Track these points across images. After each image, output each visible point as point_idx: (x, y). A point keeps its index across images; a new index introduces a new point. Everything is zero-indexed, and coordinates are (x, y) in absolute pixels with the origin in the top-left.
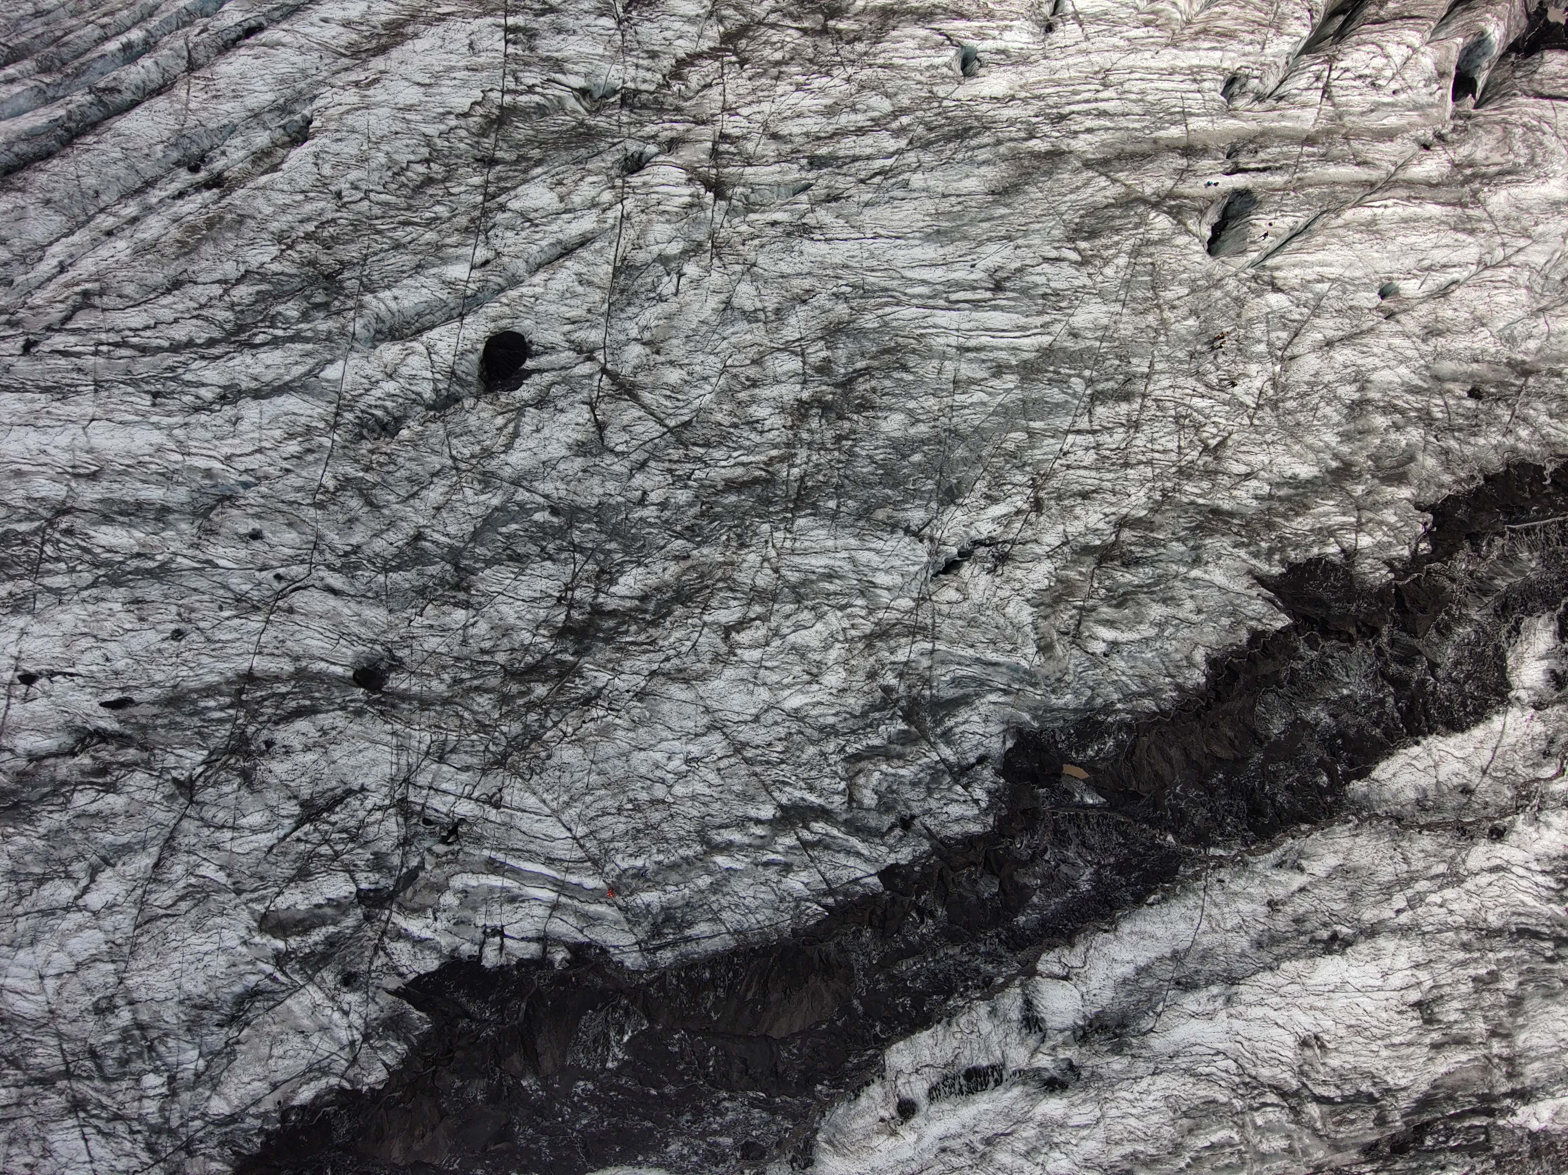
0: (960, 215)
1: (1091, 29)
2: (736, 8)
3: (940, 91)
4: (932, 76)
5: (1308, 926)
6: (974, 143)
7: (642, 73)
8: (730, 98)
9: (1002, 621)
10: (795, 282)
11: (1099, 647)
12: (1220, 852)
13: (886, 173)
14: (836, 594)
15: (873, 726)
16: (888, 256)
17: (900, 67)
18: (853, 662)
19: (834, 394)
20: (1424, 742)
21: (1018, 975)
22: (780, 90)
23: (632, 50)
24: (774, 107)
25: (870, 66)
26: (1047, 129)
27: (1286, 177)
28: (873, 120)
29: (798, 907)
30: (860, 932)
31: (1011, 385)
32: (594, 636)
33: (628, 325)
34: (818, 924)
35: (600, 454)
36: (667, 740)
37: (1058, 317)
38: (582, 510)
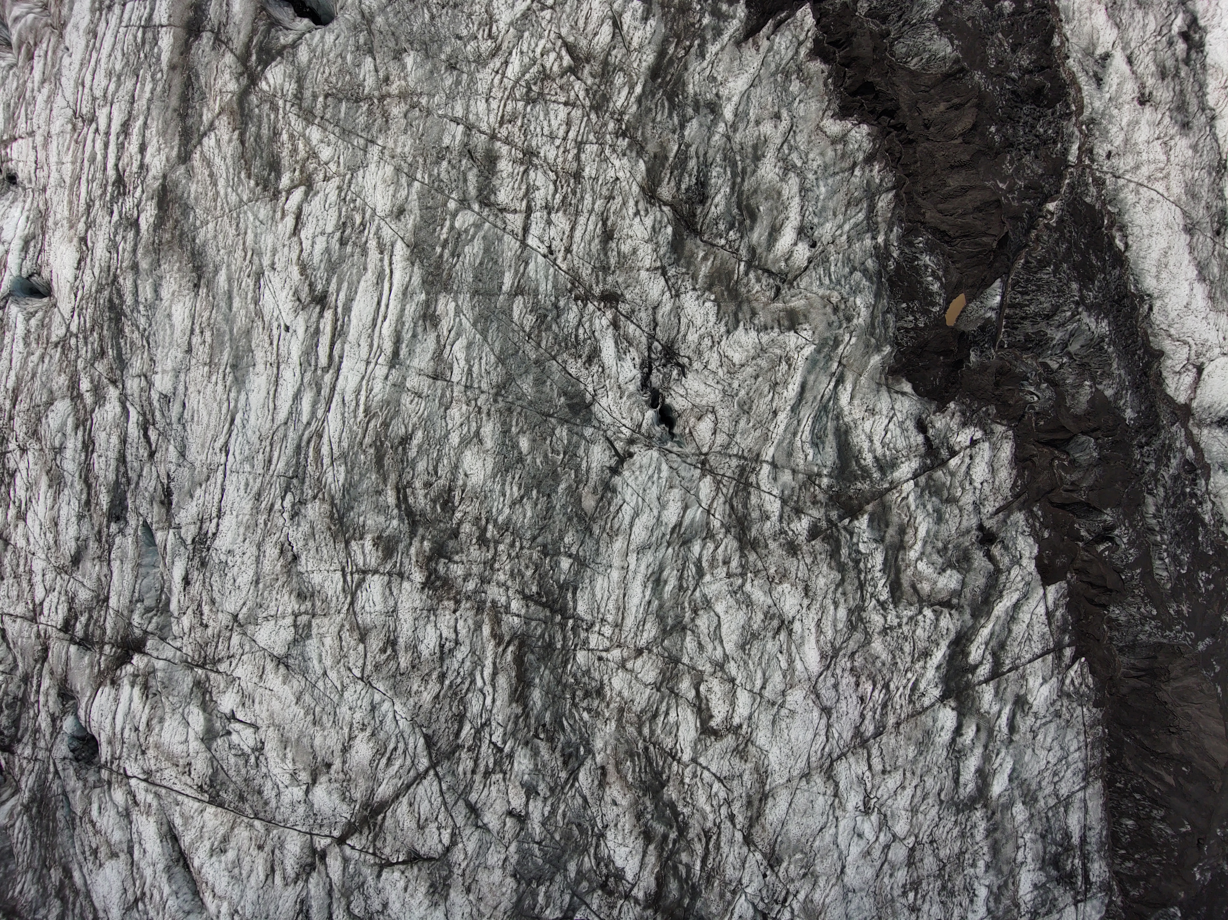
0: (217, 335)
1: (22, 127)
3: (57, 332)
4: (37, 341)
5: (1171, 64)
6: (129, 300)
8: (21, 610)
9: (749, 370)
10: (266, 566)
11: (803, 252)
12: (1075, 149)
13: (146, 421)
14: (681, 578)
15: (857, 558)
16: (254, 439)
17: (19, 380)
18: (772, 571)
19: (423, 539)
21: (1186, 429)
22: (22, 543)
24: (41, 554)
26: (129, 202)
28: (77, 428)
29: (1069, 696)
30: (1110, 620)
31: (452, 305)
32: (686, 910)
33: (286, 799)
34: (1092, 672)
35: (449, 866)
36: (836, 835)
37: (373, 229)
38: (520, 900)
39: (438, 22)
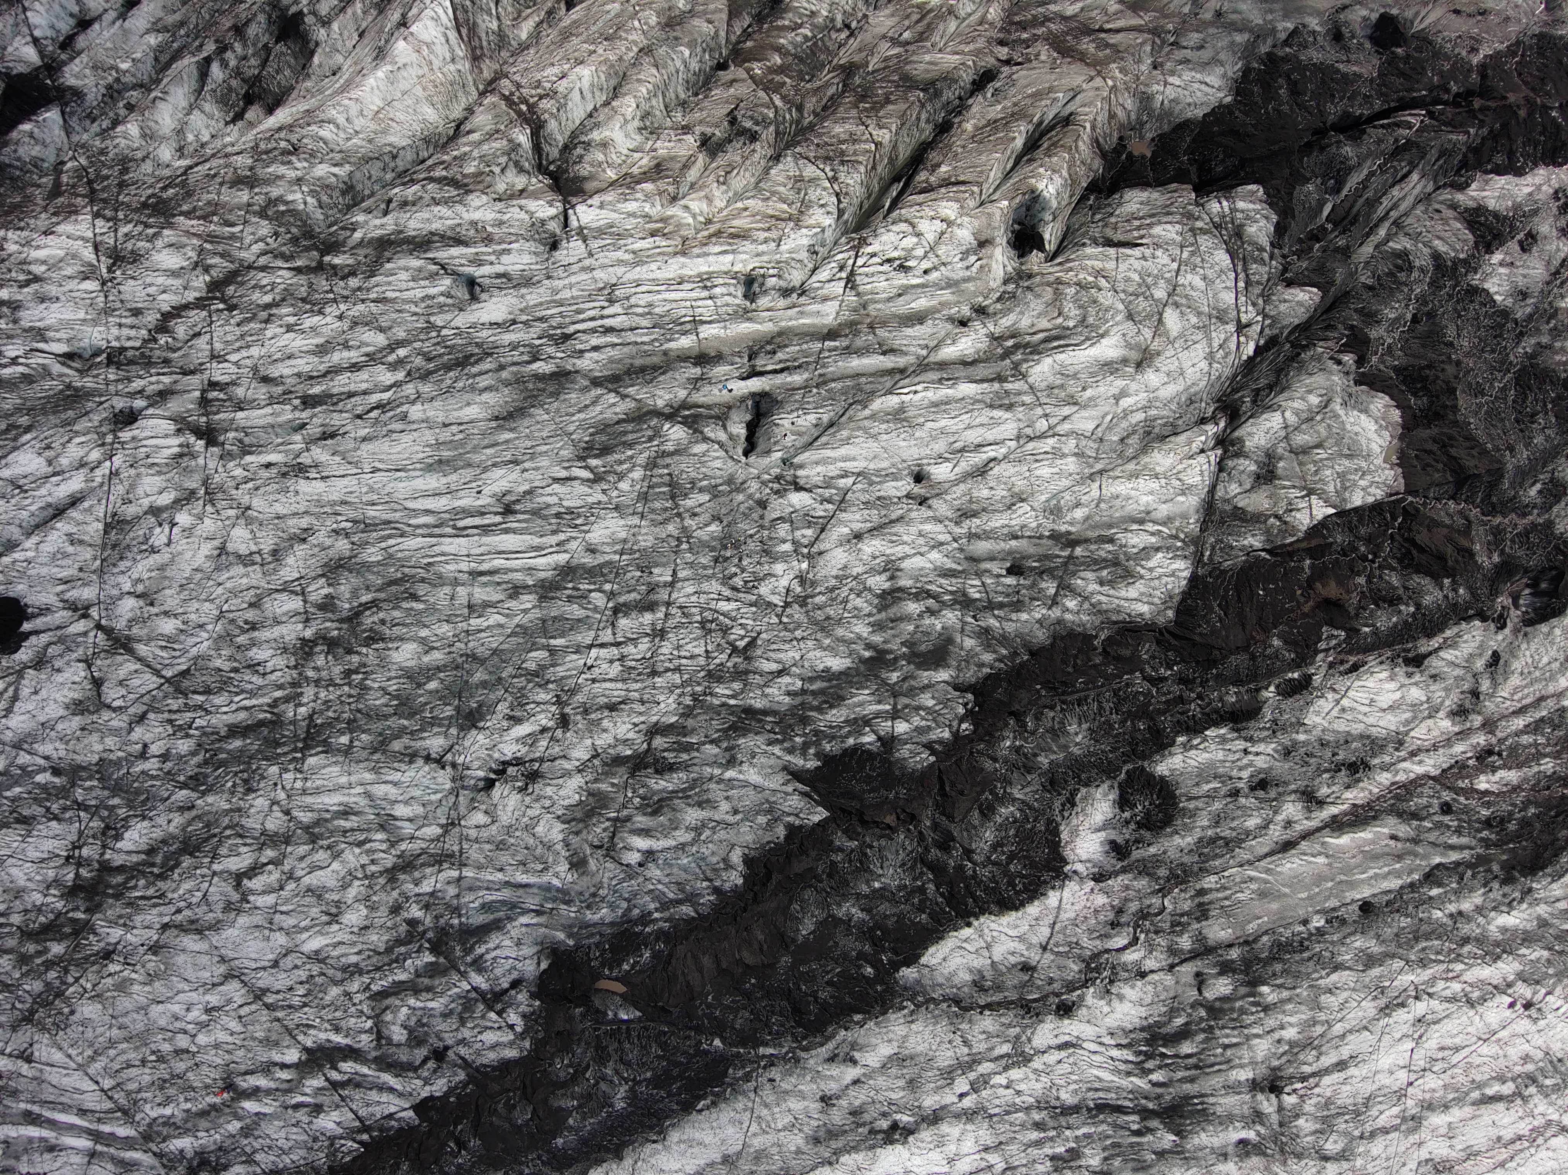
0: (462, 444)
1: (595, 244)
2: (222, 256)
3: (438, 320)
4: (428, 307)
5: (866, 1117)
6: (475, 370)
7: (126, 332)
8: (218, 346)
9: (531, 841)
10: (292, 522)
11: (633, 858)
12: (771, 1051)
13: (384, 406)
14: (353, 830)
15: (399, 961)
16: (388, 489)
17: (394, 300)
18: (374, 898)
19: (339, 629)
20: (976, 923)
22: (269, 333)
23: (115, 310)
24: (264, 351)
25: (363, 301)
26: (551, 350)
27: (806, 375)
28: (367, 355)
29: (332, 1145)
30: (397, 1165)
31: (529, 606)
32: (104, 893)
33: (121, 579)
34: (354, 1159)
35: (97, 711)
36: (184, 992)
37: (574, 535)
38: (84, 768)
39: (749, 541)
